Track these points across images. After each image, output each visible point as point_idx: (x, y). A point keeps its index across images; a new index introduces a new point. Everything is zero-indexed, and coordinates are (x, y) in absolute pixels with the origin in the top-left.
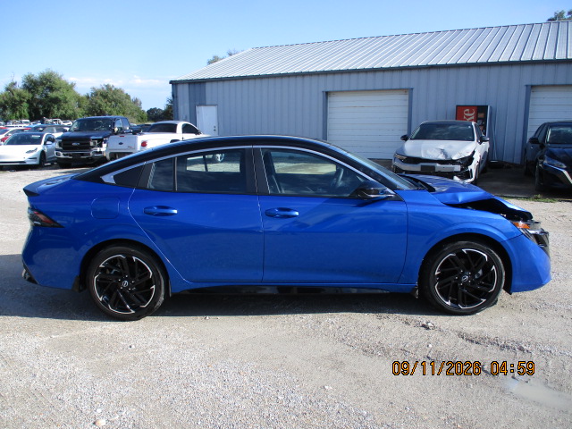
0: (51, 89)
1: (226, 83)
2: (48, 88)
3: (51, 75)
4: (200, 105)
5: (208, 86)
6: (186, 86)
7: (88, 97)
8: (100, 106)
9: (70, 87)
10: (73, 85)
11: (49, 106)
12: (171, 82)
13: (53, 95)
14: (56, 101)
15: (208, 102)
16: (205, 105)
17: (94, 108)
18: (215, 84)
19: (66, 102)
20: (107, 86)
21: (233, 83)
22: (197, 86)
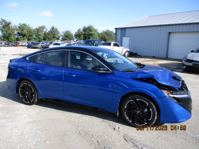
0: (90, 31)
1: (133, 29)
2: (90, 30)
3: (91, 26)
4: (124, 36)
5: (127, 30)
6: (120, 30)
7: (101, 34)
8: (105, 36)
9: (96, 30)
10: (97, 30)
11: (89, 36)
12: (115, 29)
13: (91, 33)
14: (91, 35)
15: (127, 35)
16: (125, 37)
17: (102, 37)
18: (129, 29)
19: (94, 35)
20: (107, 30)
21: (135, 29)
22: (124, 30)
